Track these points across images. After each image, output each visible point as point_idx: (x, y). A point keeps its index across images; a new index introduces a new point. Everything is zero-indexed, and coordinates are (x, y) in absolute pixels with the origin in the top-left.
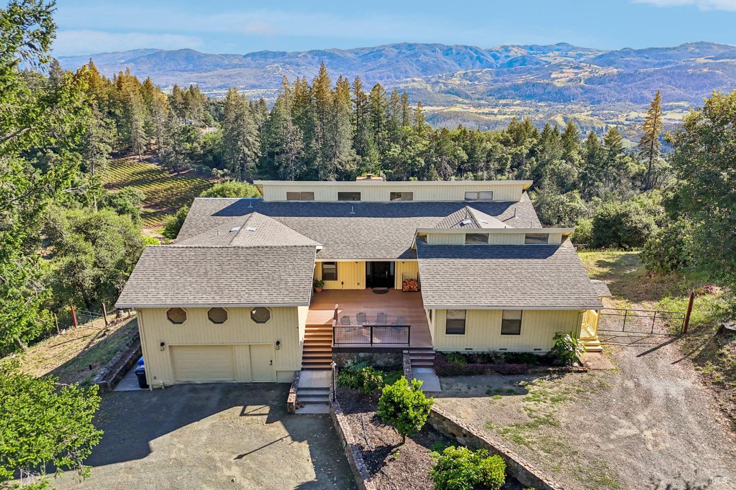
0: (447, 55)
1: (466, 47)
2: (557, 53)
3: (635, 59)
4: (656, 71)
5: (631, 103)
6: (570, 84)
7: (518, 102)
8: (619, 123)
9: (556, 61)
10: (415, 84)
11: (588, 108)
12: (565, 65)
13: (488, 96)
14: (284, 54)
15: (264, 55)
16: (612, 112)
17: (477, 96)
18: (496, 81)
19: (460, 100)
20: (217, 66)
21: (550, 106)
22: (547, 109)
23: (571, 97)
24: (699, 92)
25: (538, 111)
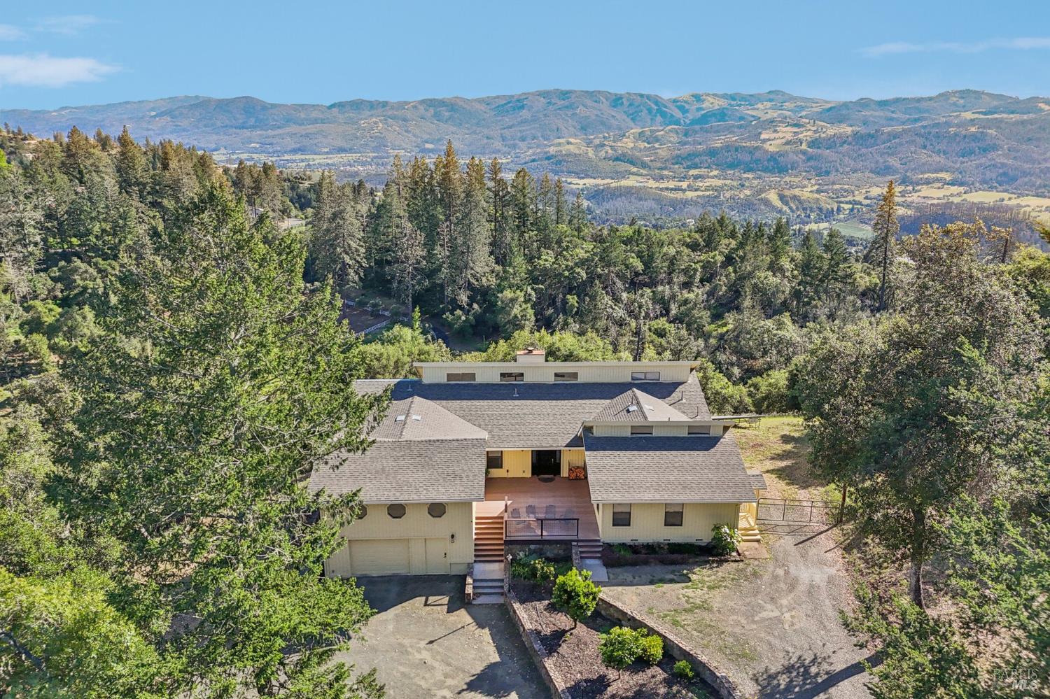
0: (614, 107)
1: (642, 96)
2: (769, 104)
3: (877, 114)
4: (905, 131)
5: (871, 175)
6: (788, 148)
7: (715, 173)
8: (856, 203)
9: (769, 116)
10: (571, 147)
11: (813, 182)
12: (780, 122)
13: (673, 164)
14: (385, 104)
15: (357, 105)
16: (846, 187)
17: (659, 165)
18: (683, 144)
19: (635, 170)
20: (289, 121)
21: (760, 178)
22: (756, 182)
23: (789, 166)
24: (966, 159)
25: (743, 186)
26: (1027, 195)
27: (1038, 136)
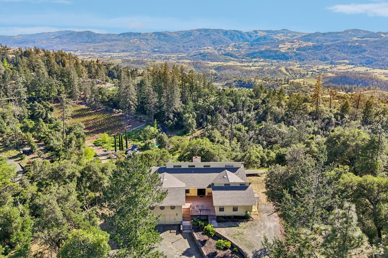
0: (225, 35)
1: (235, 31)
2: (282, 34)
3: (322, 38)
4: (332, 45)
5: (319, 61)
6: (289, 51)
7: (262, 60)
8: (313, 71)
9: (282, 39)
10: (209, 50)
11: (298, 63)
12: (286, 41)
13: (247, 57)
14: (140, 34)
15: (129, 34)
16: (310, 65)
17: (241, 57)
18: (250, 49)
19: (232, 59)
20: (104, 40)
21: (278, 62)
22: (277, 63)
23: (289, 58)
24: (354, 55)
25: (272, 65)
26: (376, 68)
27: (381, 46)
